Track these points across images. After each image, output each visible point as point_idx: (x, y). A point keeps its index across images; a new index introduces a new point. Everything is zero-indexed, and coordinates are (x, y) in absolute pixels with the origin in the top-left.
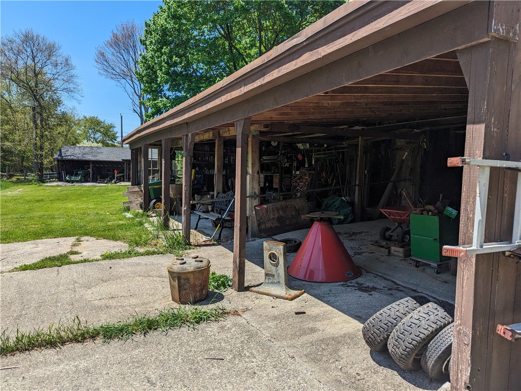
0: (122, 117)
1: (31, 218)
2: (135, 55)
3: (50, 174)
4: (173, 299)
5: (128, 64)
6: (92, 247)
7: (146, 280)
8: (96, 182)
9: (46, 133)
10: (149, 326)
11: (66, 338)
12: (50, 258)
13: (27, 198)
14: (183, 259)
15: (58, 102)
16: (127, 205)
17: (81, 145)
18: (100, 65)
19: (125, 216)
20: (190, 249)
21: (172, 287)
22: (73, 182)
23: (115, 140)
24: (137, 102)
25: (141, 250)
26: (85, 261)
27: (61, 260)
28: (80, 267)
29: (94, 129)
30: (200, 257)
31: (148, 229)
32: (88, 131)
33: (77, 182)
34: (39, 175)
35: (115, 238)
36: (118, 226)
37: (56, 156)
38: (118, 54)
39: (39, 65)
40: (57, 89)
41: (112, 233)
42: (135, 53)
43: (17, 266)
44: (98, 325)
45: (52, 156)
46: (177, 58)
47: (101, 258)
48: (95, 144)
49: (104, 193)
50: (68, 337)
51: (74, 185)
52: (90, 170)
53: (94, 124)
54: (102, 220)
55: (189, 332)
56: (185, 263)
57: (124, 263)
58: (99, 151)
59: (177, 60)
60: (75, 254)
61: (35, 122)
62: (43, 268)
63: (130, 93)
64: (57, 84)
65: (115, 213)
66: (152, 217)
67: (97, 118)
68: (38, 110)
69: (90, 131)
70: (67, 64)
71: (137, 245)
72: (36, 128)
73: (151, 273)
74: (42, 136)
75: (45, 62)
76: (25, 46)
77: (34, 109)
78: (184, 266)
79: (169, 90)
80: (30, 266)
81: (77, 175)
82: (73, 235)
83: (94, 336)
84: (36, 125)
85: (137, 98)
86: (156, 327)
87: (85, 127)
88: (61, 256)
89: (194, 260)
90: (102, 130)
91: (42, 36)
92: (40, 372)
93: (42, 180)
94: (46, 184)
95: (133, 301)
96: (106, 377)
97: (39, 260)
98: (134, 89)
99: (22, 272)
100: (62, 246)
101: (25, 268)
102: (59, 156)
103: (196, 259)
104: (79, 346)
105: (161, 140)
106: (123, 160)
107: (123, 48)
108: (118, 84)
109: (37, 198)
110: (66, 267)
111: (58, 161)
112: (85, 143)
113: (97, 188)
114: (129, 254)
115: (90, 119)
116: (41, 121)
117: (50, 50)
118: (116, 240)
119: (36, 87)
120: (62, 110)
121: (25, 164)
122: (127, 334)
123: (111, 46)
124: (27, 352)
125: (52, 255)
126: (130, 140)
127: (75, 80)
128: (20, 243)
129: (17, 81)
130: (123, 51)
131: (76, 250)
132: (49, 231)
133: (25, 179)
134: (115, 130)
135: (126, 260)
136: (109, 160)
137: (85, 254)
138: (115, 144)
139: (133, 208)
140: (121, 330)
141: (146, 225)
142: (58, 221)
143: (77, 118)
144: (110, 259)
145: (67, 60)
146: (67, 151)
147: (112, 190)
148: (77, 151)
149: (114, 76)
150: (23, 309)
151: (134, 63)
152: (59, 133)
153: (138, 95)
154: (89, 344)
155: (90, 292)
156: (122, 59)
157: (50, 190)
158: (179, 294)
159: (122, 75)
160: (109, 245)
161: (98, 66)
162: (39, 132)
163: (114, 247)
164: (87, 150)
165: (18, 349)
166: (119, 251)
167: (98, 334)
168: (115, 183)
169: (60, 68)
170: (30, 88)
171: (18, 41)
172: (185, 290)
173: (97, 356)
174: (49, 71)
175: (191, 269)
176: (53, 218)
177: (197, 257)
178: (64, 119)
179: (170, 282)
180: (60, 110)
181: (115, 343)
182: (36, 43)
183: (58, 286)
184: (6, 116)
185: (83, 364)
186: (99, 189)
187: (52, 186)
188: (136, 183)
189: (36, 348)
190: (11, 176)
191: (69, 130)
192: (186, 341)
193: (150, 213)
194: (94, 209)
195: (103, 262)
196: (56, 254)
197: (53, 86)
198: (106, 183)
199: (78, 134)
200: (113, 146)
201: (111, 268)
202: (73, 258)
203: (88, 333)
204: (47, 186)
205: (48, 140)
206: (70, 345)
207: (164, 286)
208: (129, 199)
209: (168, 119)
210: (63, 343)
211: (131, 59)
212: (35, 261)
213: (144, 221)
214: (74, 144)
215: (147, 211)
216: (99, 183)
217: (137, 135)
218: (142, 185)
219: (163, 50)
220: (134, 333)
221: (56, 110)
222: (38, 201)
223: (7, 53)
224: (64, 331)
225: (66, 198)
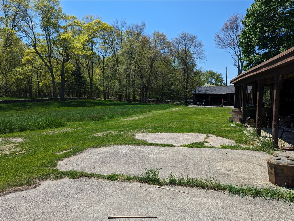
0: (227, 69)
1: (184, 122)
2: (237, 32)
3: (190, 101)
4: (270, 181)
5: (233, 38)
6: (215, 140)
7: (250, 165)
8: (212, 105)
9: (189, 81)
10: (257, 193)
11: (209, 186)
12: (195, 143)
13: (181, 113)
14: (278, 157)
15: (194, 65)
16: (231, 119)
17: (204, 86)
18: (216, 42)
19: (230, 125)
20: (278, 151)
21: (270, 173)
22: (200, 105)
23: (222, 82)
24: (237, 59)
25: (244, 146)
26: (213, 147)
27: (200, 145)
28: (211, 150)
29: (211, 77)
30: (291, 158)
31: (246, 134)
32: (208, 79)
33: (203, 105)
34: (185, 101)
35: (226, 137)
36: (227, 130)
37: (193, 92)
38: (227, 34)
39: (188, 48)
40: (195, 58)
41: (225, 134)
42: (237, 31)
43: (182, 144)
44: (226, 184)
45: (191, 92)
46: (266, 28)
47: (220, 147)
48: (212, 85)
49: (216, 112)
50: (210, 186)
51: (201, 107)
52: (209, 99)
53: (211, 74)
54: (218, 127)
55: (286, 205)
56: (280, 159)
57: (234, 152)
58: (214, 89)
59: (266, 29)
60: (207, 143)
61: (184, 76)
62: (193, 147)
63: (232, 55)
64: (195, 56)
65: (224, 123)
66: (247, 127)
67: (213, 71)
68: (186, 70)
69: (209, 78)
70: (200, 45)
71: (241, 143)
72: (185, 79)
73: (252, 161)
74: (187, 82)
75: (190, 46)
76: (182, 40)
77: (184, 70)
78: (280, 161)
79: (259, 49)
80: (187, 145)
81: (202, 102)
82: (205, 133)
83: (224, 189)
84: (185, 77)
85: (237, 57)
86: (261, 195)
87: (207, 76)
88: (200, 143)
89: (287, 158)
90: (215, 77)
91: (189, 33)
92: (199, 199)
93: (186, 104)
94: (188, 106)
95: (243, 176)
96: (234, 214)
97: (191, 143)
98: (235, 52)
99: (184, 148)
100: (200, 137)
101: (185, 146)
102: (194, 92)
103: (288, 158)
104: (216, 192)
105: (257, 80)
106: (227, 93)
107: (230, 30)
108: (226, 51)
109: (185, 113)
110: (204, 149)
111: (194, 94)
112: (207, 85)
113: (212, 109)
114: (236, 148)
115: (209, 72)
116: (187, 75)
117: (193, 39)
118: (227, 138)
119: (186, 59)
120: (197, 69)
121: (179, 96)
122: (243, 194)
123: (224, 30)
124: (192, 188)
125: (196, 142)
126: (235, 82)
127: (203, 52)
128: (181, 134)
129: (178, 57)
130: (230, 32)
131: (207, 141)
132: (193, 130)
133: (179, 103)
134: (222, 77)
135: (235, 151)
136: (219, 93)
137: (212, 144)
138: (222, 85)
139: (235, 121)
140: (239, 191)
141: (245, 132)
142: (196, 125)
143: (203, 72)
144: (226, 149)
145: (200, 43)
146: (198, 89)
147: (220, 110)
148: (203, 89)
149: (224, 47)
150: (187, 166)
151: (236, 37)
152: (195, 81)
153: (237, 55)
154: (221, 192)
155: (217, 164)
156: (229, 36)
157: (190, 109)
158: (275, 178)
159: (228, 45)
160: (224, 140)
161: (216, 43)
162: (186, 80)
163: (227, 142)
164: (208, 88)
165: (188, 185)
166: (230, 145)
167: (226, 189)
168: (222, 106)
169: (197, 47)
170: (183, 60)
171: (179, 38)
172: (280, 177)
173: (227, 201)
174: (192, 50)
175: (285, 164)
176: (194, 123)
177: (289, 157)
178: (197, 73)
179: (268, 169)
180: (196, 68)
181: (236, 197)
182: (187, 37)
183: (201, 158)
184: (173, 74)
185: (220, 203)
186: (214, 110)
187: (191, 107)
188: (237, 106)
189: (195, 187)
190: (173, 102)
191: (199, 79)
192: (284, 211)
193: (246, 125)
194: (213, 120)
195: (222, 150)
196: (198, 142)
197: (193, 57)
198: (217, 106)
199: (203, 80)
200: (221, 85)
201: (227, 153)
202: (206, 144)
203: (220, 186)
204: (189, 107)
205: (190, 84)
206: (211, 190)
207: (262, 171)
208: (233, 115)
209: (264, 67)
210: (208, 188)
211: (234, 35)
212: (189, 143)
213: (243, 129)
214: (201, 86)
215: (245, 124)
216: (213, 106)
217: (240, 79)
218: (242, 108)
219: (257, 25)
220: (247, 195)
221: (194, 69)
222: (186, 114)
223: (175, 45)
224: (209, 182)
225: (198, 113)
